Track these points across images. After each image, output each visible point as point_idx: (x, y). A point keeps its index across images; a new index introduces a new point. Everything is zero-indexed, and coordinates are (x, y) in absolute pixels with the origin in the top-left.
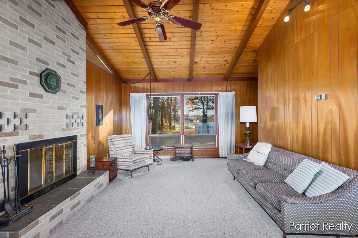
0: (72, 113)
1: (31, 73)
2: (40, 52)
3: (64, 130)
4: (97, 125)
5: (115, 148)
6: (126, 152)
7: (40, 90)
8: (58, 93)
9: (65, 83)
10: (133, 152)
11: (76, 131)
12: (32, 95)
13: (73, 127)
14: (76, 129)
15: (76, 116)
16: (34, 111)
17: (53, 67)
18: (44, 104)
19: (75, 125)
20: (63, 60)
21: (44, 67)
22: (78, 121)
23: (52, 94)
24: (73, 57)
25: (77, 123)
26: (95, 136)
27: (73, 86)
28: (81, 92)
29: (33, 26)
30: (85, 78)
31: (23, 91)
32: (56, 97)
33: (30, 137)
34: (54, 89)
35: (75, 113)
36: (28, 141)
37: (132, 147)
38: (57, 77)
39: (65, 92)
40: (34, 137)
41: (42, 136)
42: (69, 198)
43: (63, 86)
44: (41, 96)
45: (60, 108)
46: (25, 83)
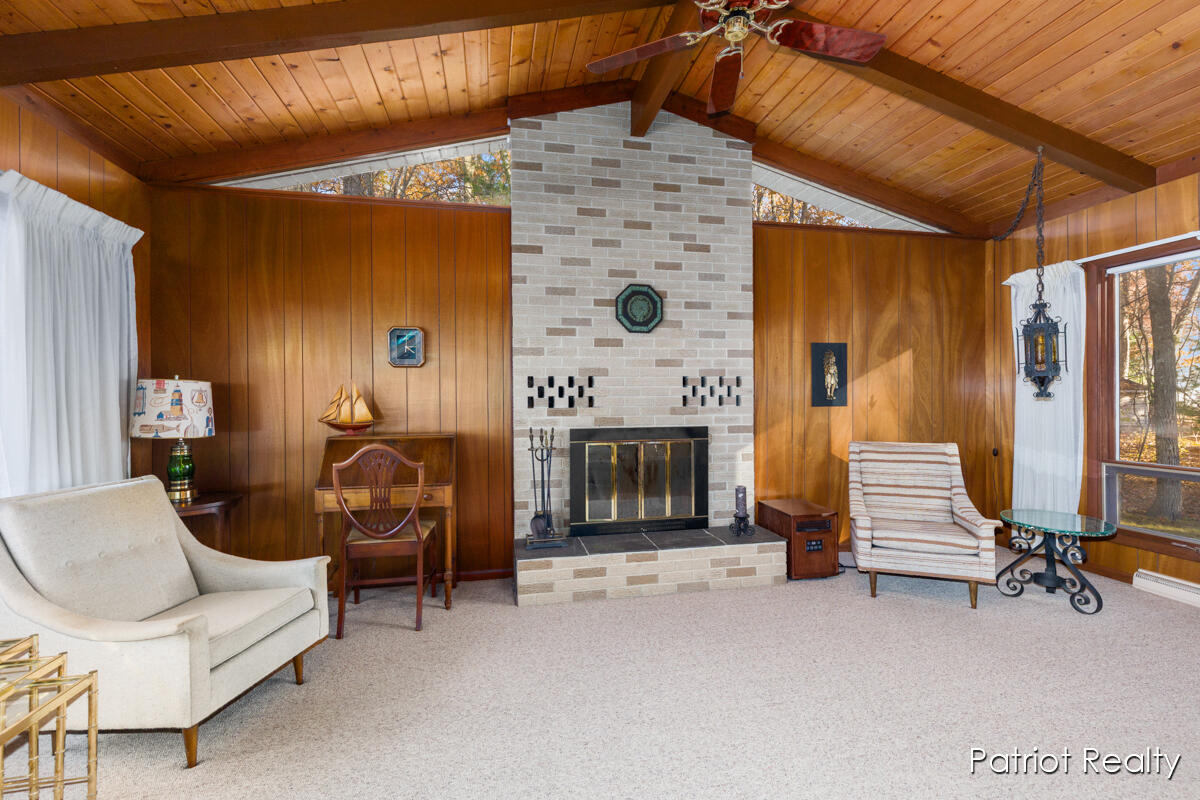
0: (700, 371)
1: (598, 303)
2: (616, 256)
3: (674, 411)
4: (813, 405)
5: (864, 485)
6: (904, 508)
7: (617, 331)
8: (659, 330)
9: (677, 305)
10: (950, 515)
11: (713, 416)
12: (599, 343)
13: (702, 405)
14: (712, 410)
15: (712, 381)
16: (604, 372)
17: (647, 277)
18: (625, 358)
19: (712, 402)
20: (675, 252)
21: (624, 282)
22: (722, 391)
23: (642, 334)
24: (703, 234)
25: (716, 397)
26: (805, 434)
27: (706, 306)
28: (732, 316)
29: (601, 213)
30: (750, 275)
31: (584, 337)
32: (654, 339)
33: (596, 420)
34: (645, 323)
35: (711, 372)
36: (593, 427)
37: (947, 494)
38: (653, 295)
39: (678, 324)
40: (604, 420)
41: (621, 421)
42: (624, 555)
43: (670, 312)
44: (618, 343)
45: (661, 363)
46: (586, 322)
